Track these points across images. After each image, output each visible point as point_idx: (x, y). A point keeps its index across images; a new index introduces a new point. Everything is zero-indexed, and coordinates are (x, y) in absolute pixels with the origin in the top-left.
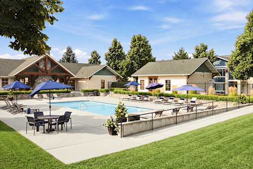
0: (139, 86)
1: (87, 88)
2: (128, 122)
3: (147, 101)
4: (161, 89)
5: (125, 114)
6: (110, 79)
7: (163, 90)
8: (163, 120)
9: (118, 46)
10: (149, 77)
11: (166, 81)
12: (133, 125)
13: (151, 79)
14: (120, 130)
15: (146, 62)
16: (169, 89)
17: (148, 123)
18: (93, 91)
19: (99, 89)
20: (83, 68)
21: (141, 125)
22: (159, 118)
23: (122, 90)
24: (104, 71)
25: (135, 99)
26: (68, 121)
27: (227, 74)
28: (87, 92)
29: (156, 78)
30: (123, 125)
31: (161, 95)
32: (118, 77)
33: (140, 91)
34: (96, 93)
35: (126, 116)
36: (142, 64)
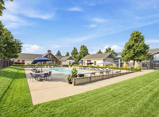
0: (83, 63)
1: (64, 64)
2: (78, 78)
3: (86, 69)
4: (92, 65)
5: (76, 73)
6: (72, 61)
7: (93, 65)
8: (96, 77)
9: (76, 49)
10: (87, 60)
11: (94, 62)
12: (80, 79)
13: (88, 61)
14: (73, 82)
15: (86, 55)
16: (96, 65)
17: (89, 78)
18: (66, 65)
19: (69, 64)
20: (63, 57)
21: (85, 79)
22: (93, 76)
23: (77, 65)
24: (71, 58)
25: (82, 68)
26: (50, 76)
27: (119, 60)
28: (64, 66)
29: (90, 61)
30: (75, 79)
31: (92, 67)
32: (76, 61)
33: (83, 65)
34: (67, 66)
35: (77, 74)
36: (84, 56)
